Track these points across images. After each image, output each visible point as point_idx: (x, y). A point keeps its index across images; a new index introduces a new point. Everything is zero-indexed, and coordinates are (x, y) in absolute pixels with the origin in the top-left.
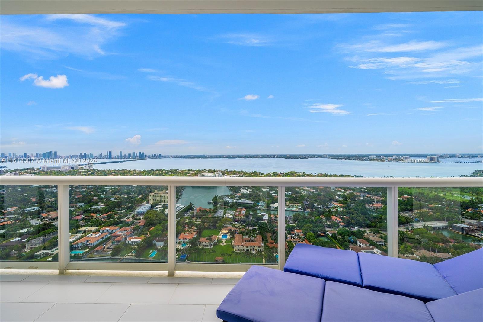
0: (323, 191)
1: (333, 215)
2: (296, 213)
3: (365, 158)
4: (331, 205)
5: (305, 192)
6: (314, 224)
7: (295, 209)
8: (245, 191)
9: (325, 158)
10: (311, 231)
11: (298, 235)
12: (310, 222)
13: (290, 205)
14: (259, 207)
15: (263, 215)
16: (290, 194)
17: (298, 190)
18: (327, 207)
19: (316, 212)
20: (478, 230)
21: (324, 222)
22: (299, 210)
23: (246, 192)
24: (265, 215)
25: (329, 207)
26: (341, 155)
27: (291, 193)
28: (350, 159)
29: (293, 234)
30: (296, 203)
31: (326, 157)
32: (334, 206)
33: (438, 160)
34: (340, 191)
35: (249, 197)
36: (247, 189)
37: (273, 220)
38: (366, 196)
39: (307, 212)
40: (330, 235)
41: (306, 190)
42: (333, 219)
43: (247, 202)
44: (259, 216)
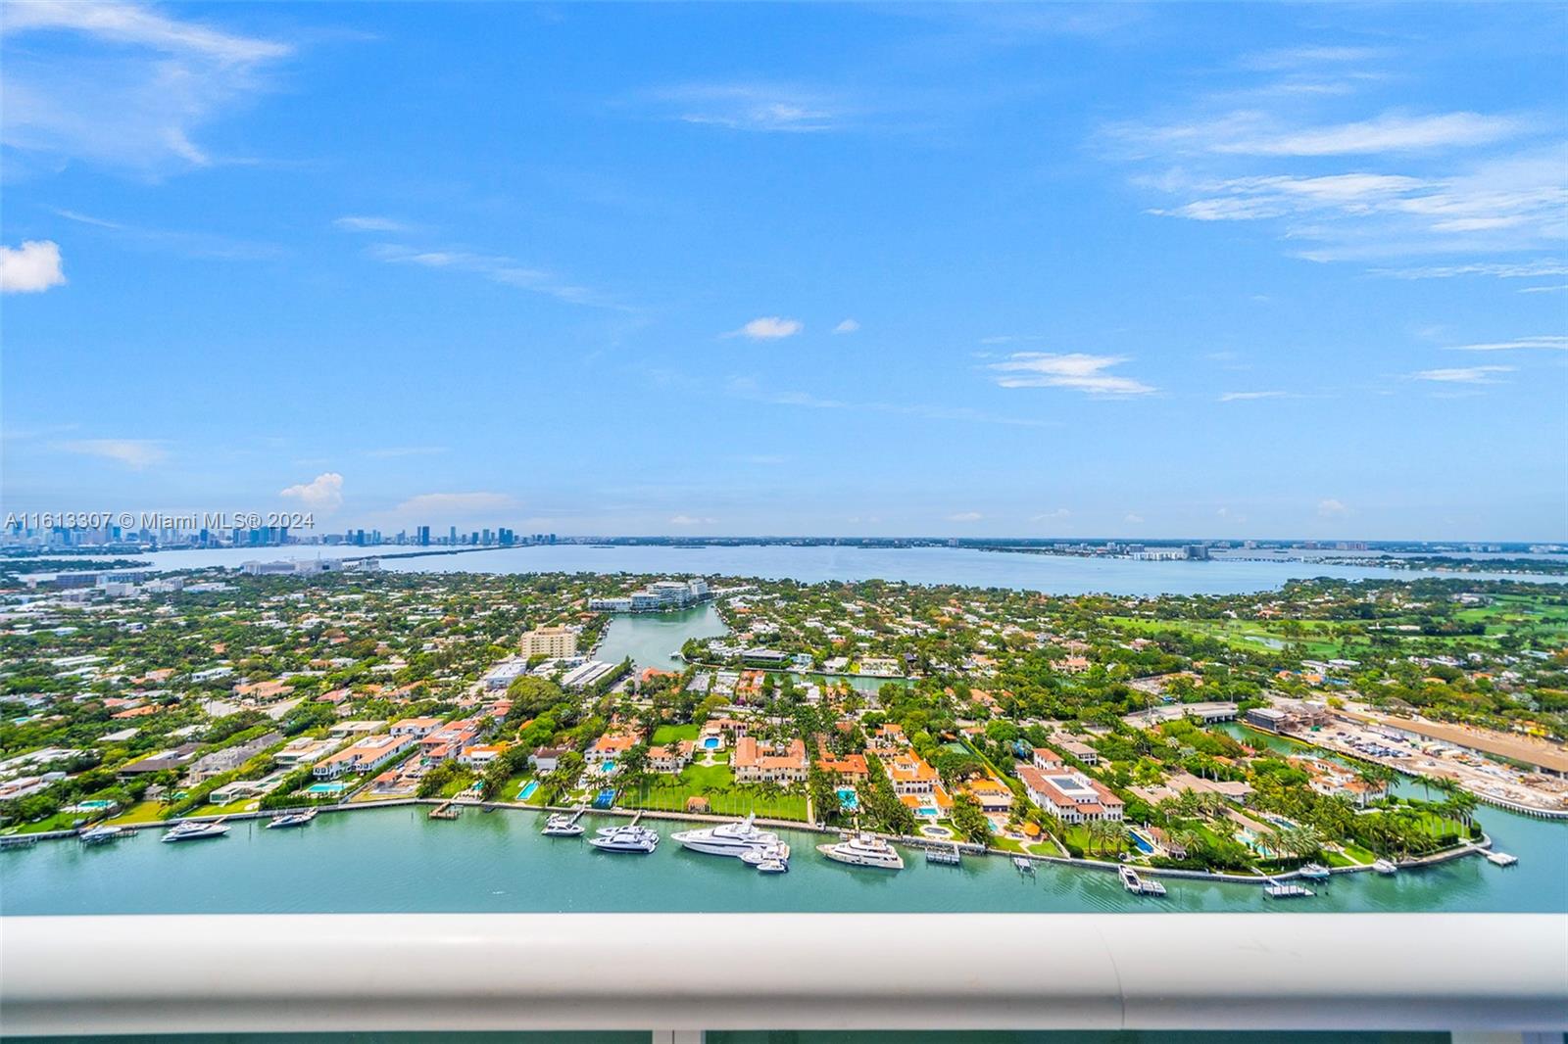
0: (950, 627)
1: (973, 688)
2: (887, 681)
3: (1044, 548)
4: (969, 664)
5: (908, 630)
6: (931, 711)
7: (884, 672)
8: (763, 626)
9: (952, 546)
10: (923, 728)
11: (893, 740)
12: (920, 706)
13: (872, 661)
14: (798, 666)
15: (806, 689)
16: (872, 635)
17: (890, 625)
18: (960, 669)
19: (934, 680)
20: (1303, 723)
21: (953, 705)
22: (894, 675)
23: (765, 629)
24: (812, 688)
25: (964, 667)
26: (988, 540)
27: (873, 631)
28: (1010, 551)
29: (881, 737)
30: (886, 658)
31: (954, 544)
32: (977, 666)
33: (1206, 553)
34: (991, 627)
35: (771, 643)
36: (766, 621)
37: (831, 700)
38: (1050, 640)
39: (913, 680)
40: (969, 738)
41: (908, 625)
42: (974, 697)
43: (768, 656)
44: (798, 689)
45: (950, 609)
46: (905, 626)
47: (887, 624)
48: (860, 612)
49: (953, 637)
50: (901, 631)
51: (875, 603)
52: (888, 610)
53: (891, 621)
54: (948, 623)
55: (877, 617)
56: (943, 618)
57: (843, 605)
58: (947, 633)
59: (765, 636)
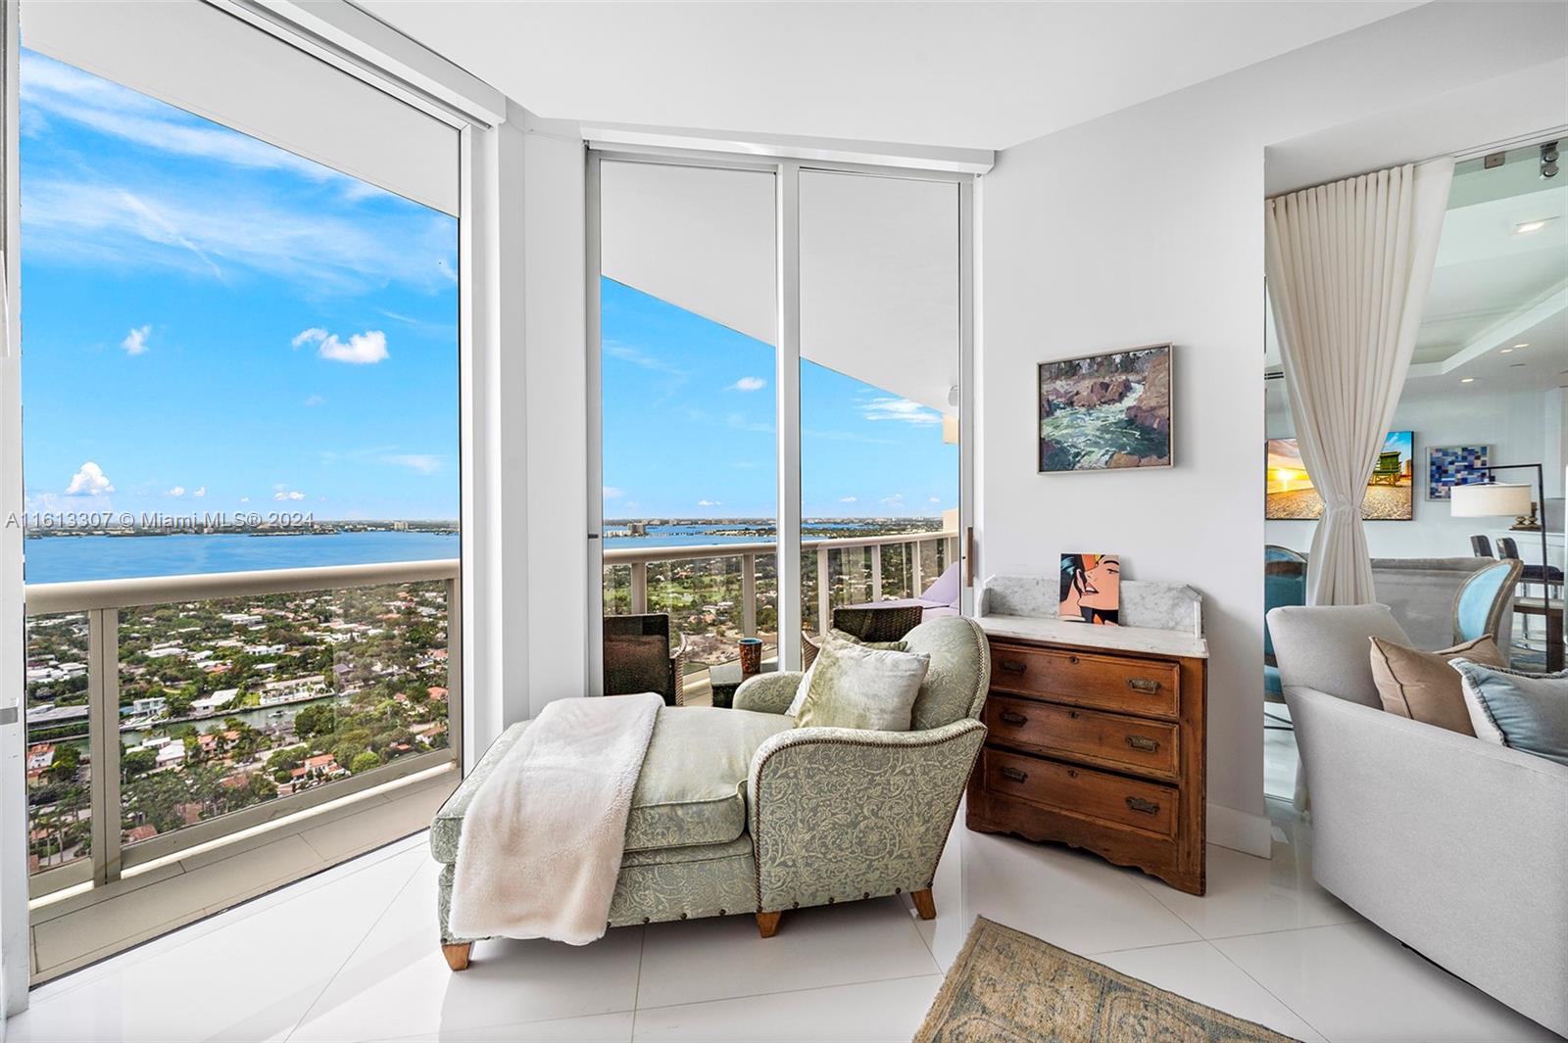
0: (398, 625)
1: (432, 686)
2: (307, 706)
4: (425, 661)
5: (340, 636)
6: (377, 725)
7: (303, 695)
8: (44, 672)
9: (398, 530)
10: (365, 747)
11: (320, 775)
12: (361, 724)
13: (281, 685)
14: (133, 720)
15: (156, 749)
16: (279, 652)
17: (311, 634)
18: (414, 669)
19: (380, 688)
21: (405, 711)
22: (320, 695)
23: (49, 676)
24: (166, 745)
25: (419, 666)
27: (282, 646)
29: (299, 777)
30: (304, 677)
31: (401, 527)
32: (435, 661)
33: (644, 530)
35: (67, 695)
36: (52, 663)
37: (208, 752)
39: (349, 695)
40: (427, 741)
41: (339, 631)
42: (432, 696)
43: (60, 716)
44: (136, 754)
45: (398, 603)
46: (332, 631)
47: (306, 633)
48: (258, 623)
49: (404, 635)
50: (328, 639)
51: (284, 608)
52: (305, 615)
53: (312, 627)
54: (396, 619)
55: (288, 625)
56: (390, 615)
57: (225, 617)
58: (396, 632)
59: (51, 686)
